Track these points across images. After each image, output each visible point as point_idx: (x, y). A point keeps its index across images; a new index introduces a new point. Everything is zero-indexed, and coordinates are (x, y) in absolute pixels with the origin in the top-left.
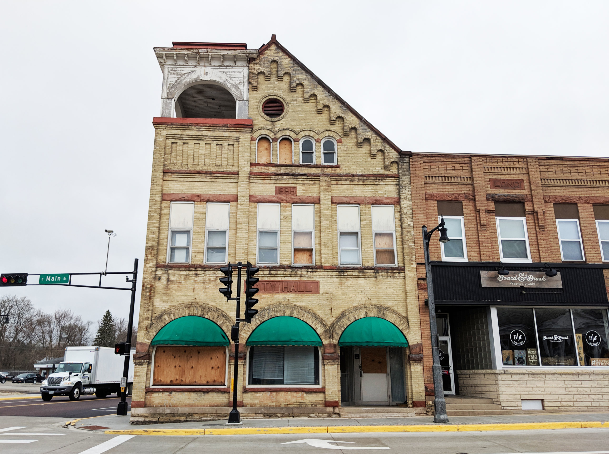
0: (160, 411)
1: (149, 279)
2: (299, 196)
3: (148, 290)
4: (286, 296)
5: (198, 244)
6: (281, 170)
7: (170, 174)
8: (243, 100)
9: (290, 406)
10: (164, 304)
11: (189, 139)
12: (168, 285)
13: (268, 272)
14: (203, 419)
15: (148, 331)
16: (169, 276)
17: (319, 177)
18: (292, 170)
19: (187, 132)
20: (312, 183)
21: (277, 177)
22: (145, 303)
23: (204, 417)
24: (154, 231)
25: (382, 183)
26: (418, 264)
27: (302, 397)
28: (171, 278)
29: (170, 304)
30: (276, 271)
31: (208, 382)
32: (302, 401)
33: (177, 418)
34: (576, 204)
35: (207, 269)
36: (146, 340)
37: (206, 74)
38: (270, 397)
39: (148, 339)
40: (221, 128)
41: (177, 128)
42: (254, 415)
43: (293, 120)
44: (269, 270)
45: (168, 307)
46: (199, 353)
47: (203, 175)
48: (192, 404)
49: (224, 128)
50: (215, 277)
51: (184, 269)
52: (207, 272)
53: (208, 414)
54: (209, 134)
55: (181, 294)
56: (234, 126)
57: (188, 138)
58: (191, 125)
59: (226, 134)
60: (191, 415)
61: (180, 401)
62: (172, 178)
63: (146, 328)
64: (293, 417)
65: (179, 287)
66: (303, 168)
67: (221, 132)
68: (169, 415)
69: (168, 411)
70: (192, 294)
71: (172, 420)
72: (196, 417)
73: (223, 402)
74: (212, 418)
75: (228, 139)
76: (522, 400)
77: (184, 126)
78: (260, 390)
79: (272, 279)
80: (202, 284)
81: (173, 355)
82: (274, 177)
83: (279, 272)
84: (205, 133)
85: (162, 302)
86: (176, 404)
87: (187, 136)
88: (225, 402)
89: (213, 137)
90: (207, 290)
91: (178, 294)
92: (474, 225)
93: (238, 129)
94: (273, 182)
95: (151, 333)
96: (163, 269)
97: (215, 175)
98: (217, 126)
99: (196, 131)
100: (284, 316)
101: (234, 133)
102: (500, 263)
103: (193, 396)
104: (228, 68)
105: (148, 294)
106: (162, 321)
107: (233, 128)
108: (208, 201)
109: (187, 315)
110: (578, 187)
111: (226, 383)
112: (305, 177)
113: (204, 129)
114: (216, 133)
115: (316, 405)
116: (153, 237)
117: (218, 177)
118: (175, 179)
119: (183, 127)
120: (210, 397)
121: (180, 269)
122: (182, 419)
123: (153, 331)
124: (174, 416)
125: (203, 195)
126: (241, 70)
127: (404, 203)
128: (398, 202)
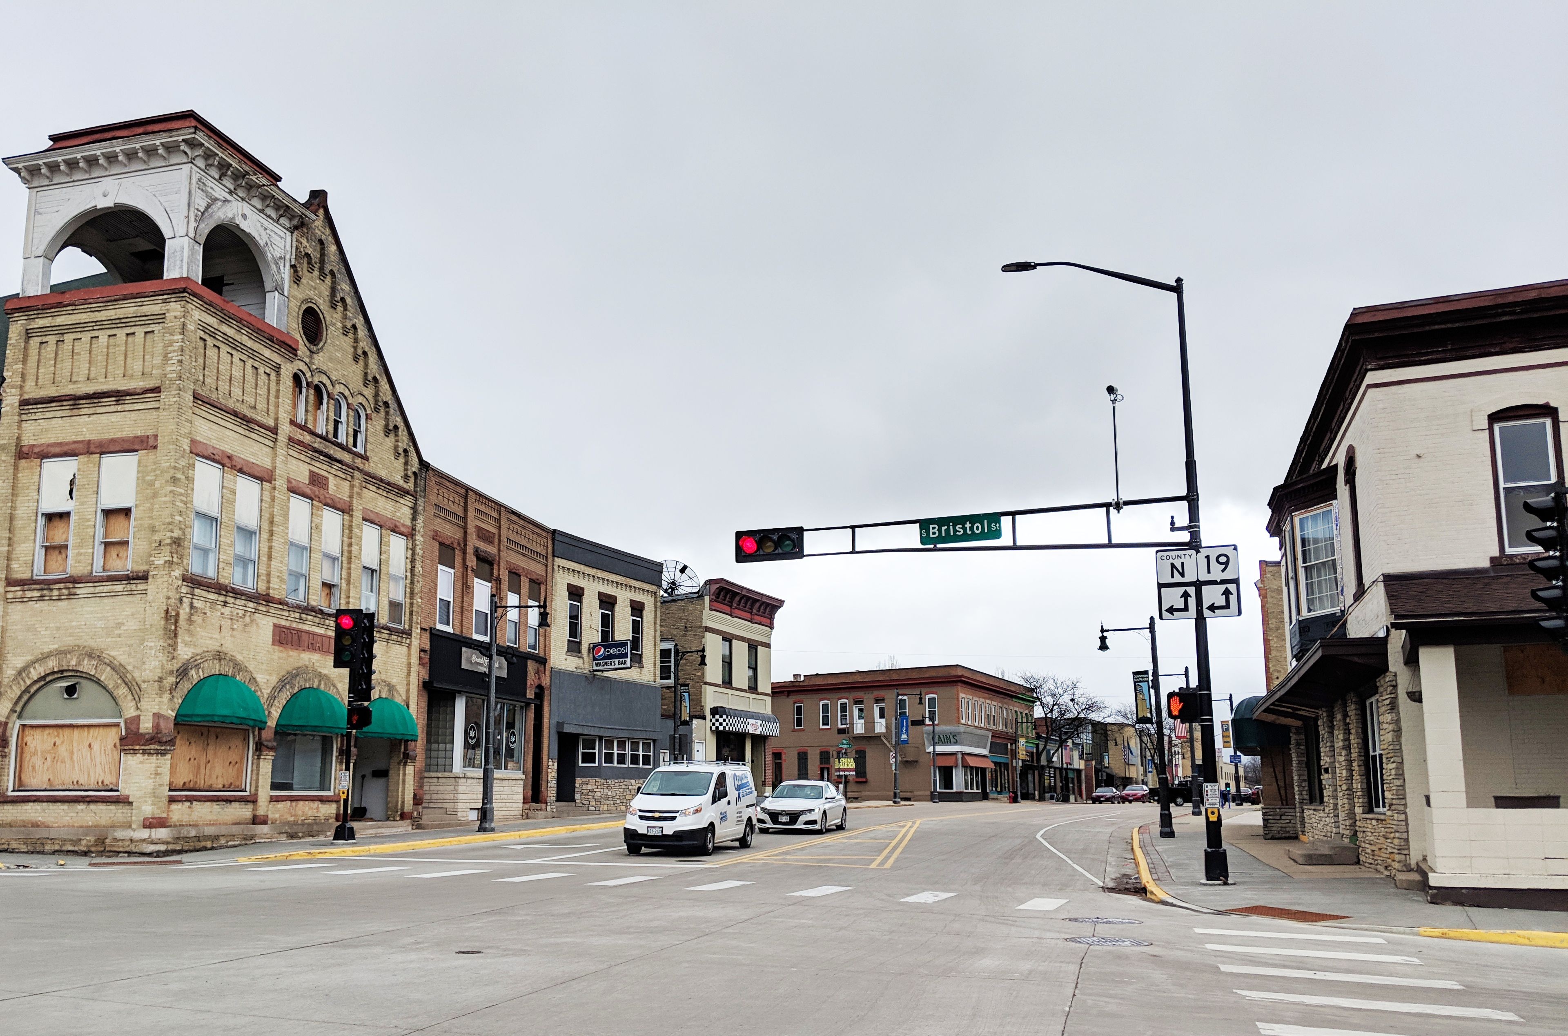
0: (184, 832)
1: (174, 601)
2: (331, 495)
3: (173, 621)
4: (312, 657)
5: (227, 548)
6: (315, 442)
7: (200, 402)
8: (284, 295)
9: (306, 821)
10: (186, 649)
11: (222, 342)
12: (192, 614)
13: (298, 614)
14: (230, 843)
15: (173, 696)
16: (192, 598)
17: (352, 471)
18: (325, 446)
19: (225, 328)
20: (344, 477)
21: (314, 454)
22: (169, 645)
23: (230, 841)
24: (181, 509)
25: (401, 501)
26: (422, 629)
27: (318, 808)
28: (197, 604)
29: (193, 651)
30: (306, 614)
31: (224, 786)
32: (317, 815)
33: (203, 844)
34: (520, 576)
35: (239, 596)
36: (170, 712)
37: (244, 216)
38: (289, 809)
39: (172, 711)
40: (264, 340)
41: (213, 315)
42: (277, 835)
43: (331, 359)
44: (300, 611)
45: (190, 655)
46: (217, 737)
47: (239, 420)
48: (214, 821)
49: (267, 341)
50: (243, 612)
51: (213, 590)
52: (238, 602)
53: (234, 836)
54: (250, 343)
55: (207, 635)
56: (280, 343)
57: (221, 339)
58: (233, 316)
59: (267, 353)
60: (216, 838)
61: (201, 817)
62: (200, 411)
63: (170, 690)
64: (312, 836)
65: (203, 620)
66: (337, 448)
67: (262, 347)
68: (193, 839)
69: (193, 833)
70: (217, 636)
71: (197, 847)
72: (223, 841)
73: (244, 817)
74: (239, 842)
75: (266, 361)
76: (471, 809)
77: (225, 315)
78: (283, 799)
79: (301, 626)
80: (229, 621)
81: (188, 740)
82: (311, 453)
83: (309, 618)
84: (245, 340)
85: (183, 645)
86: (197, 821)
87: (222, 335)
88: (248, 817)
89: (251, 351)
90: (235, 633)
91: (203, 634)
92: (460, 584)
93: (282, 350)
94: (308, 460)
95: (175, 700)
96: (189, 584)
97: (252, 425)
98: (262, 334)
99: (234, 331)
100: (313, 688)
101: (276, 354)
102: (471, 639)
103: (215, 807)
104: (269, 219)
105: (173, 627)
106: (189, 679)
107: (277, 346)
108: (241, 471)
109: (217, 673)
110: (524, 555)
111: (248, 789)
112: (340, 466)
113: (245, 333)
114: (256, 346)
115: (328, 820)
116: (180, 522)
117: (252, 430)
118: (204, 414)
119: (223, 316)
120: (232, 810)
121: (210, 590)
122: (209, 844)
123: (178, 695)
124: (199, 841)
125: (236, 459)
126: (283, 235)
127: (419, 538)
128: (410, 535)
